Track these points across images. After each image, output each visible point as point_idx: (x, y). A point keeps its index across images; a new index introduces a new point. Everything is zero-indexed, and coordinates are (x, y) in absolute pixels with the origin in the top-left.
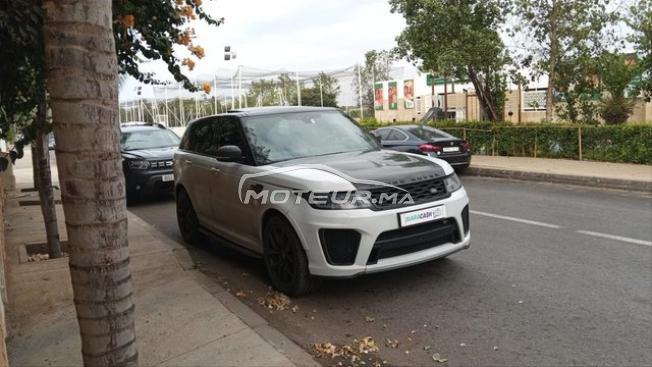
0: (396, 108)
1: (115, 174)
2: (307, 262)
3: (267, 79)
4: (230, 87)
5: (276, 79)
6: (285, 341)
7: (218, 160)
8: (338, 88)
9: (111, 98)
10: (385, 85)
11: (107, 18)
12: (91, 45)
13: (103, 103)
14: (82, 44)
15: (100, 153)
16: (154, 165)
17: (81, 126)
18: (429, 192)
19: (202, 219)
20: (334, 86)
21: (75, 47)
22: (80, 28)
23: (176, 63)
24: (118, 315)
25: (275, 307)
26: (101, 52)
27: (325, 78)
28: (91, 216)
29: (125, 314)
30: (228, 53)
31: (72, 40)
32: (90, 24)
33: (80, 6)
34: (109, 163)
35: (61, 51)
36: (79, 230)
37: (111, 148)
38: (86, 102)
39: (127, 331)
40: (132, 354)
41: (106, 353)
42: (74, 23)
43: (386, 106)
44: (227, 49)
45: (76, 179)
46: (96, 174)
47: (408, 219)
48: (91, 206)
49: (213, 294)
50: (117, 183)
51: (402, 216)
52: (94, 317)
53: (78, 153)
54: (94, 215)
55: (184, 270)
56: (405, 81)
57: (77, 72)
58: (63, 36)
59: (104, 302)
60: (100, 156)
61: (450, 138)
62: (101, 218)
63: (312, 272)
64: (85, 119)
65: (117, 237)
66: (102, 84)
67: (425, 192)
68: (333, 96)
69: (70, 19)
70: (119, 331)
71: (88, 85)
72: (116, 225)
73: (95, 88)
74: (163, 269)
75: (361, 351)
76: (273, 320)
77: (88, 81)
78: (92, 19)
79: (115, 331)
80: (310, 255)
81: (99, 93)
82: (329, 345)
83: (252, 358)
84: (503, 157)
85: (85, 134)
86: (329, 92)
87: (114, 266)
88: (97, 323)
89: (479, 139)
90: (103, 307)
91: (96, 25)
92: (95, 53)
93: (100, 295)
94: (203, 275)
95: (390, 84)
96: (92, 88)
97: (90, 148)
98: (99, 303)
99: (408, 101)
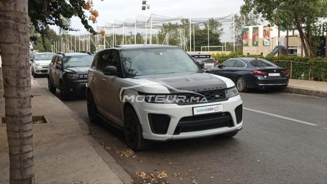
0: (257, 45)
1: (25, 76)
2: (142, 131)
3: (173, 23)
4: (145, 28)
5: (180, 23)
6: (121, 170)
7: (104, 74)
8: (222, 30)
9: (25, 43)
10: (251, 28)
11: (25, 8)
12: (17, 20)
13: (22, 45)
14: (13, 20)
15: (18, 66)
16: (81, 76)
17: (11, 54)
18: (214, 97)
19: (99, 108)
20: (219, 28)
21: (10, 21)
22: (13, 13)
23: (86, 18)
24: (24, 138)
25: (124, 155)
26: (21, 23)
27: (213, 23)
28: (14, 93)
29: (28, 138)
30: (144, 5)
31: (9, 18)
32: (17, 11)
33: (13, 4)
34: (23, 71)
35: (5, 23)
36: (9, 99)
37: (24, 64)
38: (14, 44)
39: (29, 146)
40: (31, 156)
41: (18, 154)
42: (10, 11)
43: (250, 43)
44: (144, 3)
45: (9, 78)
46: (17, 76)
47: (198, 111)
48: (14, 89)
49: (94, 147)
50: (27, 80)
51: (194, 109)
52: (13, 137)
53: (10, 66)
54: (15, 93)
55: (83, 135)
56: (264, 27)
57: (11, 32)
58: (5, 16)
59: (18, 132)
60: (19, 68)
61: (275, 67)
62: (18, 95)
63: (144, 138)
64: (13, 52)
65: (25, 104)
66: (21, 36)
67: (211, 97)
68: (217, 35)
69: (8, 9)
70: (25, 145)
71: (15, 37)
72: (25, 98)
73: (18, 38)
74: (72, 133)
75: (159, 176)
76: (120, 161)
77: (15, 35)
78: (18, 10)
79: (22, 145)
80: (143, 128)
81: (20, 40)
82: (143, 173)
83: (101, 176)
84: (315, 81)
85: (13, 58)
86: (215, 33)
87: (23, 116)
88: (15, 140)
89: (300, 69)
90: (18, 134)
91: (20, 12)
92: (19, 24)
93: (17, 128)
94: (93, 138)
95: (254, 28)
96: (17, 38)
97: (14, 64)
98: (16, 132)
99: (265, 40)
